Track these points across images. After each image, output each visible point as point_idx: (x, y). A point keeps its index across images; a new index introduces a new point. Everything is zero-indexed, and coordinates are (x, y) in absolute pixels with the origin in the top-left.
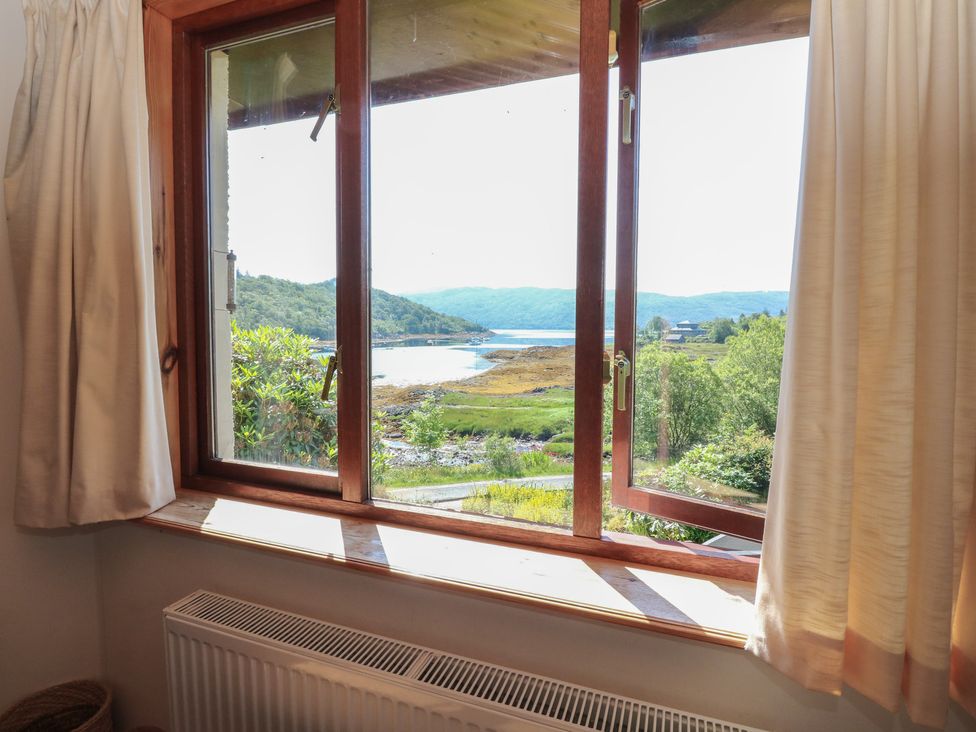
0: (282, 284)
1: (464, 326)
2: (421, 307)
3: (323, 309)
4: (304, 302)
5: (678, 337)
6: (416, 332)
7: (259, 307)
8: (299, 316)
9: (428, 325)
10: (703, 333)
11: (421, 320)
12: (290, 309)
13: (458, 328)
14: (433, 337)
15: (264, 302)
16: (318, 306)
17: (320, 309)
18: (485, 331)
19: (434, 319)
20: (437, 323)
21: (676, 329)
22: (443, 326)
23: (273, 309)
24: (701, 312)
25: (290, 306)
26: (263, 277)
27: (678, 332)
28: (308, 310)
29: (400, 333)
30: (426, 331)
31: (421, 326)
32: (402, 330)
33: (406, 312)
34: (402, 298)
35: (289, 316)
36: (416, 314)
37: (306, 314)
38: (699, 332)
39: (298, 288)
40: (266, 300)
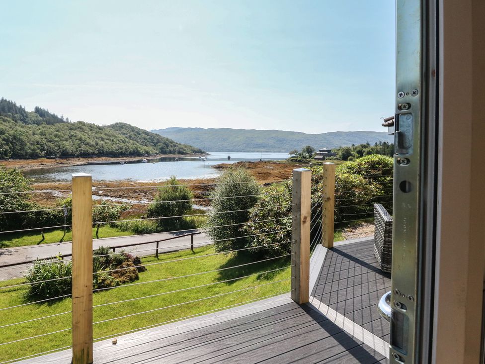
0: (91, 126)
1: (192, 150)
2: (167, 139)
3: (115, 140)
4: (104, 136)
5: (321, 157)
6: (165, 153)
7: (80, 139)
8: (102, 144)
9: (172, 149)
10: (334, 155)
11: (167, 146)
12: (97, 140)
13: (189, 151)
14: (174, 156)
15: (83, 136)
16: (112, 138)
17: (113, 140)
18: (204, 153)
19: (175, 146)
20: (177, 149)
21: (319, 152)
22: (181, 150)
23: (88, 140)
24: (325, 143)
25: (97, 138)
26: (80, 122)
27: (320, 154)
28: (107, 141)
29: (156, 153)
30: (170, 152)
31: (168, 150)
32: (157, 152)
33: (158, 142)
34: (156, 134)
35: (97, 144)
36: (165, 143)
37: (106, 143)
38: (331, 155)
39: (99, 128)
40: (83, 135)
